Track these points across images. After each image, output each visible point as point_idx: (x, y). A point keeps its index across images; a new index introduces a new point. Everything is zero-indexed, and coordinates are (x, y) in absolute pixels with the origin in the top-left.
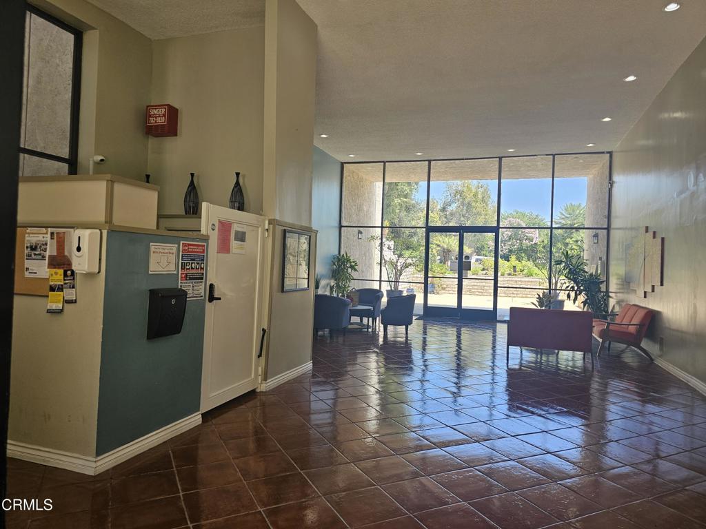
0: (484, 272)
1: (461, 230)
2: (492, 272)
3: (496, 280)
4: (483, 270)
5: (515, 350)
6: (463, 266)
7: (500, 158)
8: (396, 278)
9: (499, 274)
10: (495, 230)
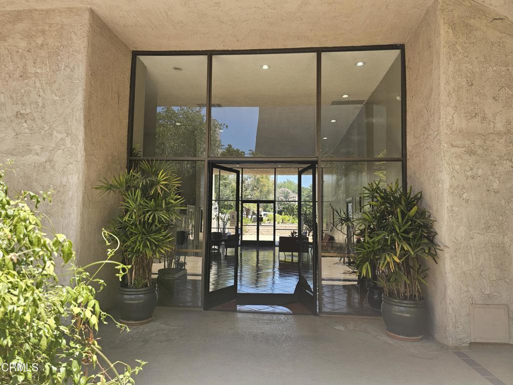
0: (269, 222)
1: (258, 202)
2: (272, 222)
3: (274, 226)
4: (268, 220)
5: (282, 254)
6: (259, 220)
7: (275, 169)
8: (224, 226)
9: (276, 223)
10: (274, 202)
